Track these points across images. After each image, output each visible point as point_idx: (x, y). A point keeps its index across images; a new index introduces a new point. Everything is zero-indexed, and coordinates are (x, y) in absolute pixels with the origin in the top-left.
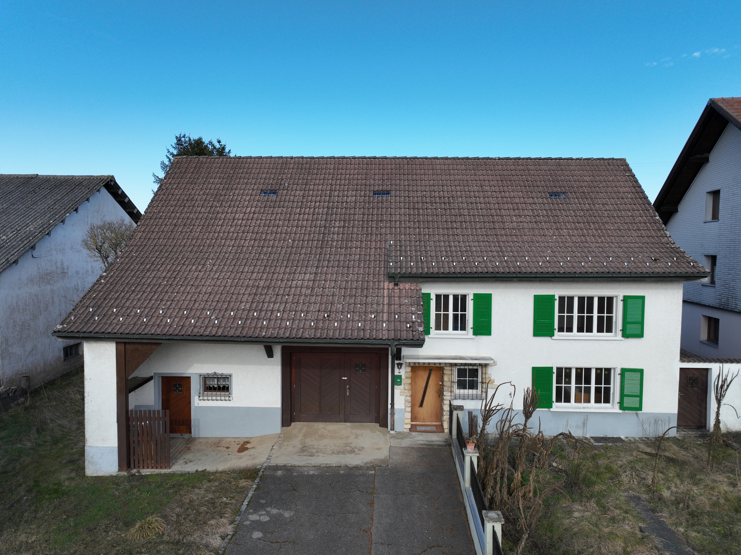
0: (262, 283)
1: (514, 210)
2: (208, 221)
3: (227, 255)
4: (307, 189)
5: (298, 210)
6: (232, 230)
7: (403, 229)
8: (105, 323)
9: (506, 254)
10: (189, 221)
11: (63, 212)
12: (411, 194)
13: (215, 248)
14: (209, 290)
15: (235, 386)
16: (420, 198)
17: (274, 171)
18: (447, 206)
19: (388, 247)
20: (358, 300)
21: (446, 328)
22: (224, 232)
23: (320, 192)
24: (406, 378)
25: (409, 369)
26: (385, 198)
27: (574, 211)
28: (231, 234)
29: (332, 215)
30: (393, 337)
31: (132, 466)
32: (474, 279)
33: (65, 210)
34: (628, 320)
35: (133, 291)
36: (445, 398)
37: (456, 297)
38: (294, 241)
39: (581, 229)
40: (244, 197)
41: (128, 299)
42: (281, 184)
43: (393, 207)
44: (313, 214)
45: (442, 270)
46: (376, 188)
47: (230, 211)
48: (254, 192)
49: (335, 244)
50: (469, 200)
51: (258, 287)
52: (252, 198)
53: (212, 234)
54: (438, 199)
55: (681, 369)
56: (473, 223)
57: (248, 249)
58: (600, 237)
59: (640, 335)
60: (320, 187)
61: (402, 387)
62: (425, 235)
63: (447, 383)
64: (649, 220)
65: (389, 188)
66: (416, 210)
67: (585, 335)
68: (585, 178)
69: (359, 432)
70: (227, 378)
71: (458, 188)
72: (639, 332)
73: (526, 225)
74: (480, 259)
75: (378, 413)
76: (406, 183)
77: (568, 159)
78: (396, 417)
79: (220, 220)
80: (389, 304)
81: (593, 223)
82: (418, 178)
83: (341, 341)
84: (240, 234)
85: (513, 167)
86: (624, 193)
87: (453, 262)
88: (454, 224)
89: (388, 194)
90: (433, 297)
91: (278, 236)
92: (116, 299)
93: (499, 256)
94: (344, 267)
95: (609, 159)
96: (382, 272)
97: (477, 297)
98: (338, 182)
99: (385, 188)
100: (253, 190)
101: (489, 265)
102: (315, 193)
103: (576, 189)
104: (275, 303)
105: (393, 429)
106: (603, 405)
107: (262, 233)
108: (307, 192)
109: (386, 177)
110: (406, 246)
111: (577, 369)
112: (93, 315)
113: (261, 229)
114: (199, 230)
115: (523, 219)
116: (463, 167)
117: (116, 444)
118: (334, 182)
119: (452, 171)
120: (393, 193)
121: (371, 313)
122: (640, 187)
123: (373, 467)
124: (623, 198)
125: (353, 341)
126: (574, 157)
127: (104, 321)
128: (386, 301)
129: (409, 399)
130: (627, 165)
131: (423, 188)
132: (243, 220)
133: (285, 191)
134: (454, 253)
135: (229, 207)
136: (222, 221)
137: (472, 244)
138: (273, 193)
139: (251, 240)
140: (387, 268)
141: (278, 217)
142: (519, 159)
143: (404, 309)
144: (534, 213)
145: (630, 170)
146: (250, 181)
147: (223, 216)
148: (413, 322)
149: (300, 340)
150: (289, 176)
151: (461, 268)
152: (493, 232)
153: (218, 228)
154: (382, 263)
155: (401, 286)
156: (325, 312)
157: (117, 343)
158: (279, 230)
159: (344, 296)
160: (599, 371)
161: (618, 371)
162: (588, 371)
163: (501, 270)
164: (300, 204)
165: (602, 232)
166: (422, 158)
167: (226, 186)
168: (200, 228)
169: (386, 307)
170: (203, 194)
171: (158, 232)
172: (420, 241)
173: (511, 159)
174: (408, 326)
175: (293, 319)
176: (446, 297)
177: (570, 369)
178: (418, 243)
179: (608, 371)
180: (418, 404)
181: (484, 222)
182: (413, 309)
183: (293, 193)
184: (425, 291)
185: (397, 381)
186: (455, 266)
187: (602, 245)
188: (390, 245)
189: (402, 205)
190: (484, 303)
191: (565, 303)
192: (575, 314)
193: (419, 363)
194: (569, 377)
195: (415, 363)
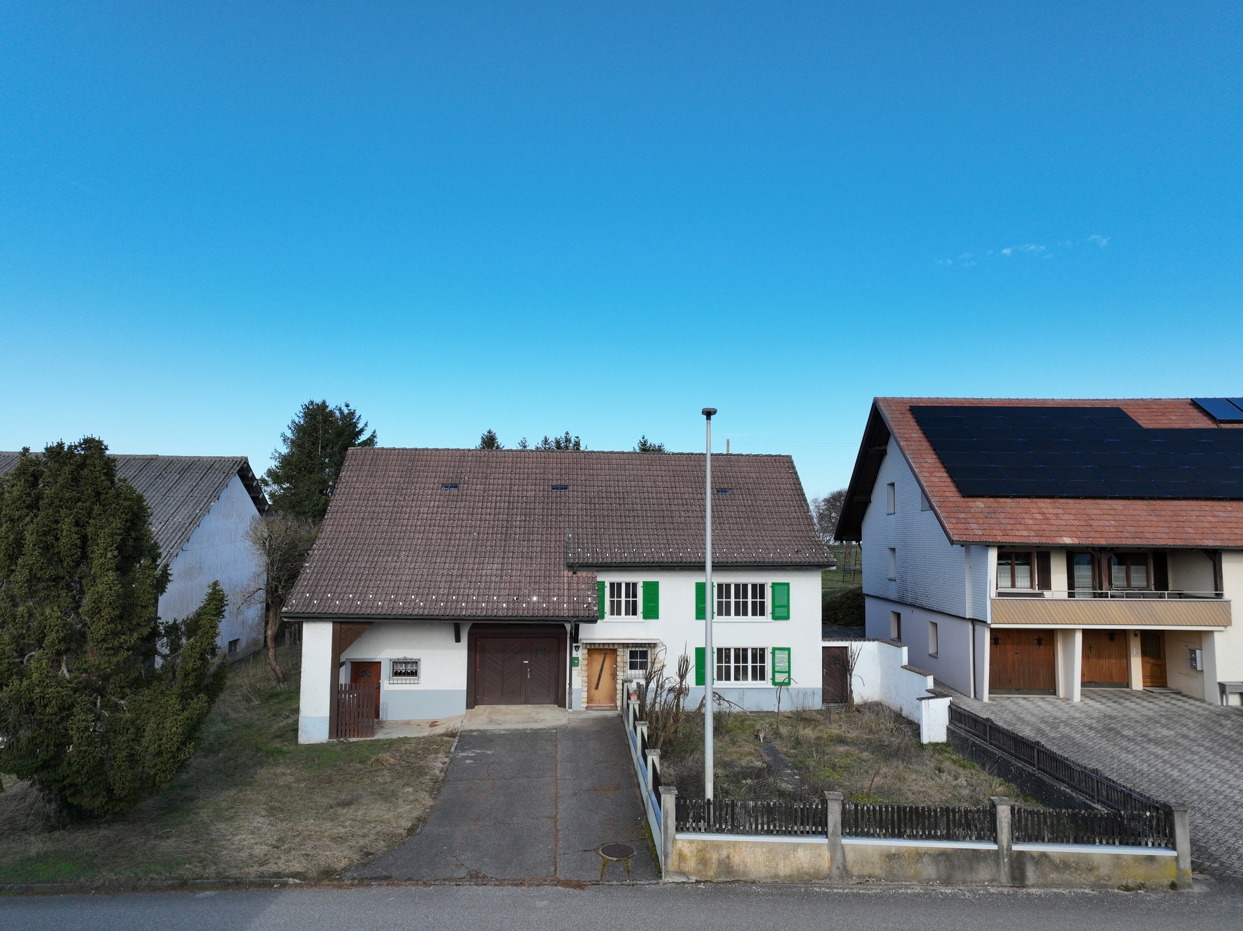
0: (455, 572)
1: (683, 505)
2: (394, 514)
3: (418, 547)
4: (487, 483)
5: (480, 504)
6: (419, 523)
7: (580, 523)
8: (325, 606)
9: (672, 546)
10: (376, 514)
11: (206, 500)
12: (588, 489)
13: (406, 541)
14: (409, 578)
15: (424, 670)
16: (596, 493)
17: (453, 464)
18: (622, 501)
19: (567, 540)
20: (542, 586)
21: (619, 613)
22: (411, 526)
23: (500, 486)
24: (583, 659)
25: (586, 651)
26: (563, 493)
27: (737, 507)
28: (418, 528)
29: (513, 509)
30: (572, 614)
31: (339, 735)
32: (642, 568)
33: (207, 498)
34: (776, 604)
35: (340, 580)
36: (618, 677)
37: (627, 585)
38: (479, 534)
39: (742, 524)
40: (426, 491)
41: (337, 586)
42: (461, 478)
43: (571, 501)
44: (495, 509)
45: (615, 560)
46: (554, 483)
47: (413, 505)
48: (435, 486)
49: (517, 537)
50: (642, 495)
51: (452, 575)
52: (434, 492)
53: (400, 528)
54: (613, 494)
55: (823, 647)
56: (645, 518)
57: (436, 542)
58: (756, 531)
59: (787, 617)
60: (500, 481)
61: (579, 668)
62: (600, 529)
63: (620, 664)
64: (802, 516)
65: (566, 483)
66: (593, 505)
67: (741, 618)
68: (751, 475)
69: (539, 710)
70: (416, 663)
71: (632, 483)
72: (786, 615)
73: (692, 519)
74: (649, 551)
75: (557, 694)
76: (583, 478)
77: (738, 455)
78: (573, 696)
79: (406, 513)
80: (569, 589)
81: (753, 518)
82: (595, 472)
83: (529, 619)
84: (428, 528)
85: (685, 463)
86: (784, 490)
87: (624, 553)
88: (627, 518)
89: (566, 488)
90: (607, 585)
91: (464, 529)
92: (327, 586)
93: (665, 548)
94: (527, 558)
95: (776, 456)
96: (562, 562)
97: (646, 585)
98: (517, 476)
99: (563, 482)
100: (434, 484)
101: (656, 555)
102: (495, 487)
103: (741, 486)
104: (469, 588)
105: (570, 707)
106: (759, 682)
107: (448, 526)
108: (487, 486)
109: (563, 471)
110: (583, 539)
111: (735, 649)
112: (311, 599)
113: (447, 523)
114: (386, 523)
115: (690, 514)
116: (638, 462)
117: (328, 715)
118: (513, 477)
119: (627, 466)
120: (571, 488)
121: (554, 596)
122: (800, 484)
123: (555, 729)
124: (782, 495)
125: (540, 619)
126: (744, 453)
127: (323, 604)
128: (566, 586)
129: (586, 679)
130: (792, 462)
131: (600, 483)
132: (428, 514)
133: (466, 485)
134: (626, 546)
135: (413, 500)
136: (408, 515)
137: (642, 537)
138: (455, 487)
139: (438, 533)
140: (567, 558)
141: (462, 511)
142: (692, 454)
143: (581, 593)
144: (701, 508)
145: (794, 468)
146: (429, 474)
147: (408, 510)
148: (589, 603)
149: (495, 618)
150: (468, 469)
151: (631, 558)
152: (662, 526)
153: (405, 522)
154: (562, 554)
155: (579, 574)
156: (514, 595)
157: (333, 622)
158: (464, 523)
159: (529, 583)
160: (754, 651)
161: (770, 650)
162: (745, 650)
163: (666, 560)
164: (482, 498)
165: (759, 527)
166: (598, 452)
167: (407, 480)
168: (388, 521)
169: (566, 592)
170: (385, 488)
171: (347, 525)
172: (596, 534)
173: (684, 454)
174: (585, 606)
175: (487, 602)
176: (619, 585)
177: (729, 649)
178: (594, 537)
179: (763, 650)
180: (594, 687)
181: (655, 517)
182: (590, 593)
183: (473, 487)
184: (599, 579)
185: (574, 662)
186: (627, 557)
187: (757, 538)
188: (569, 538)
189: (579, 500)
190: (652, 590)
191: (724, 590)
192: (733, 600)
193: (595, 644)
194: (728, 656)
195: (591, 644)
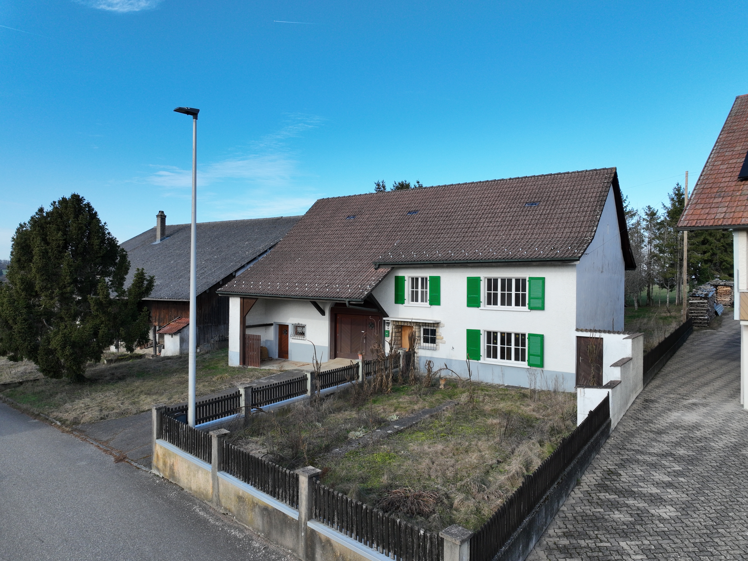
2: (312, 236)
3: (309, 255)
5: (360, 227)
6: (321, 241)
9: (454, 249)
10: (304, 237)
14: (288, 273)
15: (308, 332)
17: (362, 203)
19: (391, 247)
21: (417, 300)
23: (378, 215)
24: (392, 332)
25: (394, 327)
26: (412, 216)
27: (534, 216)
28: (319, 243)
30: (348, 296)
31: (246, 364)
34: (532, 296)
35: (257, 274)
37: (422, 279)
41: (252, 277)
42: (360, 211)
44: (366, 229)
45: (404, 260)
46: (412, 209)
47: (326, 230)
48: (344, 218)
49: (366, 246)
52: (341, 221)
53: (310, 244)
55: (578, 337)
57: (321, 251)
59: (542, 308)
61: (390, 338)
62: (419, 239)
65: (419, 209)
67: (506, 307)
70: (304, 327)
72: (541, 306)
73: (490, 228)
76: (432, 204)
79: (318, 235)
84: (323, 243)
86: (588, 198)
87: (416, 255)
89: (417, 212)
90: (408, 279)
91: (340, 243)
92: (248, 277)
93: (447, 251)
97: (432, 279)
99: (417, 209)
100: (344, 216)
101: (435, 256)
102: (375, 215)
103: (550, 198)
104: (310, 279)
106: (519, 362)
109: (423, 201)
110: (401, 247)
111: (501, 333)
112: (235, 284)
115: (491, 224)
117: (239, 351)
120: (420, 212)
121: (350, 284)
124: (582, 203)
127: (237, 287)
128: (363, 278)
132: (329, 235)
133: (360, 216)
135: (327, 227)
138: (353, 217)
141: (347, 232)
146: (346, 211)
147: (321, 233)
148: (366, 290)
150: (369, 205)
153: (315, 240)
155: (379, 270)
157: (241, 298)
158: (343, 240)
160: (517, 336)
161: (527, 336)
162: (509, 335)
169: (360, 281)
172: (413, 243)
174: (361, 291)
176: (417, 279)
177: (497, 333)
178: (410, 245)
179: (524, 335)
182: (373, 282)
183: (363, 217)
184: (401, 274)
185: (386, 334)
186: (414, 258)
189: (420, 219)
190: (436, 282)
191: (492, 284)
192: (499, 292)
193: (398, 321)
194: (495, 338)
195: (396, 321)
